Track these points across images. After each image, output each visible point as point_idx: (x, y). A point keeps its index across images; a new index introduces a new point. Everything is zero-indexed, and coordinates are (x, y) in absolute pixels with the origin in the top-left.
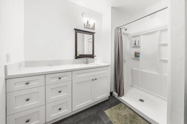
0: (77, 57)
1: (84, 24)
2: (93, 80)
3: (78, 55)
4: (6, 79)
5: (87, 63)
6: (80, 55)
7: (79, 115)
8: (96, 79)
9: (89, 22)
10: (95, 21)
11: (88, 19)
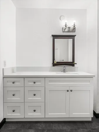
0: (54, 65)
1: (63, 28)
2: (68, 91)
3: (55, 62)
4: (3, 78)
5: (64, 71)
6: (57, 62)
7: (51, 124)
8: (71, 91)
9: (67, 24)
10: (75, 21)
11: (66, 21)
